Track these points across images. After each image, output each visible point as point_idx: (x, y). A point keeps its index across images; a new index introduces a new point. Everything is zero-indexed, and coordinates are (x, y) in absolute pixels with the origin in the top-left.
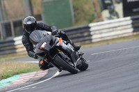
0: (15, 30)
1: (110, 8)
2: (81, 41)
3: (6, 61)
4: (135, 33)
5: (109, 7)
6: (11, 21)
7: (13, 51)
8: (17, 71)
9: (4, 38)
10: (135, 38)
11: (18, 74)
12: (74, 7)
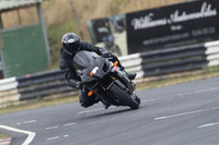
1: (107, 41)
2: (62, 92)
4: (147, 79)
5: (104, 39)
10: (147, 87)
12: (50, 39)
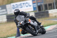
0: (49, 7)
3: (45, 20)
6: (48, 3)
7: (48, 16)
8: (49, 24)
9: (44, 10)
11: (49, 25)
